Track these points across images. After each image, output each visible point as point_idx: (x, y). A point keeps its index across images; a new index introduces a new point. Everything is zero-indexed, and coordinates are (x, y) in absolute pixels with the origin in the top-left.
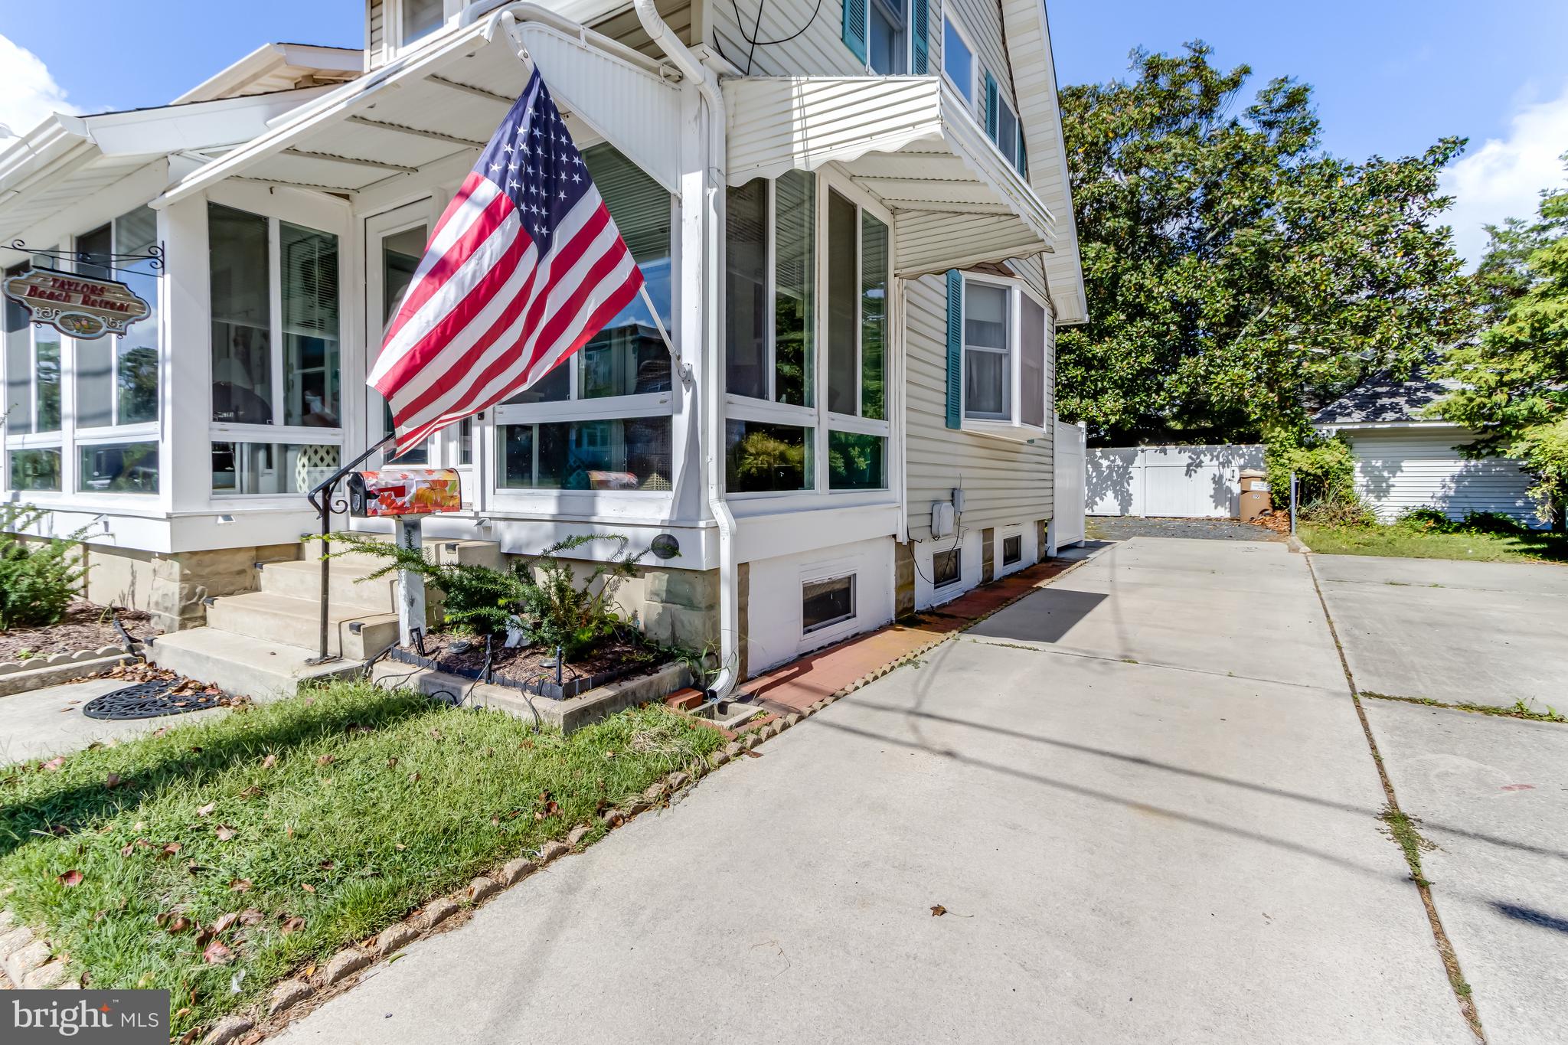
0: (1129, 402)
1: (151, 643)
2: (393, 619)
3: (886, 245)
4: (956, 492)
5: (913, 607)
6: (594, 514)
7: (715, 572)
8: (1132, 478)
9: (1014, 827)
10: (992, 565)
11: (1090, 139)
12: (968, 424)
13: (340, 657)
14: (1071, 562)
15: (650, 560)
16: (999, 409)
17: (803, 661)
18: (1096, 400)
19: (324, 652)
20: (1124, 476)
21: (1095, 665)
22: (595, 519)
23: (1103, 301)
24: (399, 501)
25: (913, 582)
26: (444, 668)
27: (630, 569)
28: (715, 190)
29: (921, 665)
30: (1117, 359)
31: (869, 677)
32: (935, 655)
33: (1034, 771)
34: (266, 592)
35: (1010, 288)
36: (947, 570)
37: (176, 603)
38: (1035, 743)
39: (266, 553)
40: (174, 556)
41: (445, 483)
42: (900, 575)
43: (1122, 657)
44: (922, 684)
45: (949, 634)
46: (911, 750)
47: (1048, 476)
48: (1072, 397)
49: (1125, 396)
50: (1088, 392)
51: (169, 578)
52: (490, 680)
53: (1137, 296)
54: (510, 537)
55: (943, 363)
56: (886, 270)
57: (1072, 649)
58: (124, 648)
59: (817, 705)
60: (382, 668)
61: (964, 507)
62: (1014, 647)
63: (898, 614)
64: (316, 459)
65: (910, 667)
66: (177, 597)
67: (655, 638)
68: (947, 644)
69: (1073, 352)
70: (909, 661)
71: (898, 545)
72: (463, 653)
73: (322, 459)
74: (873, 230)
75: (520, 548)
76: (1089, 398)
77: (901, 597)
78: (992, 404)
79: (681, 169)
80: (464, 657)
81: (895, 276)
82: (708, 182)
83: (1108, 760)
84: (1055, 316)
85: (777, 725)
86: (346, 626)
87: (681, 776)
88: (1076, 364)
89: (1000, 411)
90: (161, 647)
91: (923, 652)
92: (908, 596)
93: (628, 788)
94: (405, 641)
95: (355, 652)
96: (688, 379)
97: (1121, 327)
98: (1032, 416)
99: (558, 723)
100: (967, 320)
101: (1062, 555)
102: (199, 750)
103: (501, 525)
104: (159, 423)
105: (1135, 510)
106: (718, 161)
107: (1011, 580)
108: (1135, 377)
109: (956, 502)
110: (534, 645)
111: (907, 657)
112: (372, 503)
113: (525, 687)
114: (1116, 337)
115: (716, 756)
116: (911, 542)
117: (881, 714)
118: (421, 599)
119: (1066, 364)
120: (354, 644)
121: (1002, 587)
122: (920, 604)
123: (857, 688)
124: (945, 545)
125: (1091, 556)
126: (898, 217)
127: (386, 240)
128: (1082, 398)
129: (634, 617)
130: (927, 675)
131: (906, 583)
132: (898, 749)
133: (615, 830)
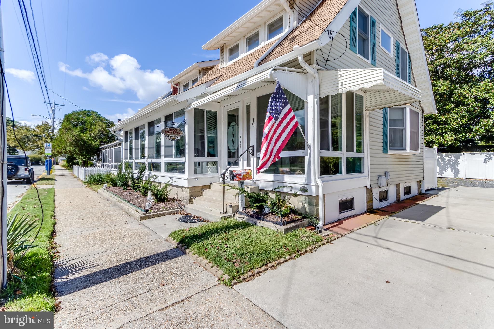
0: (457, 136)
1: (185, 207)
2: (237, 204)
3: (363, 101)
4: (386, 173)
5: (372, 208)
6: (283, 180)
7: (317, 196)
8: (459, 164)
9: (409, 268)
10: (400, 195)
11: (438, 44)
12: (390, 152)
13: (226, 212)
14: (431, 195)
15: (300, 193)
16: (402, 146)
17: (340, 221)
18: (442, 136)
19: (224, 211)
20: (456, 163)
21: (438, 229)
22: (284, 182)
23: (445, 100)
24: (240, 177)
25: (372, 200)
26: (251, 216)
27: (296, 195)
28: (317, 99)
29: (377, 225)
30: (451, 121)
31: (361, 227)
32: (381, 222)
33: (416, 256)
34: (204, 196)
35: (405, 108)
36: (384, 196)
37: (188, 198)
38: (416, 249)
39: (203, 187)
40: (188, 188)
41: (249, 173)
42: (368, 198)
43: (449, 227)
44: (377, 230)
45: (385, 217)
46: (376, 247)
47: (422, 166)
48: (432, 135)
49: (455, 134)
50: (439, 133)
51: (186, 192)
52: (263, 220)
53: (459, 98)
54: (261, 185)
55: (382, 134)
56: (363, 109)
57: (430, 224)
58: (179, 207)
59: (346, 233)
60: (237, 216)
61: (389, 177)
62: (408, 222)
63: (367, 210)
64: (212, 165)
65: (373, 225)
66: (188, 197)
67: (301, 212)
68: (385, 219)
69: (433, 119)
70: (372, 223)
71: (367, 189)
72: (255, 213)
73: (213, 165)
74: (358, 97)
75: (264, 188)
76: (439, 135)
77: (368, 204)
78: (399, 145)
79: (307, 94)
80: (255, 214)
81: (366, 110)
82: (315, 97)
83: (440, 255)
84: (423, 112)
85: (336, 237)
86: (228, 205)
87: (314, 246)
88: (434, 123)
89: (402, 147)
90: (187, 208)
91: (377, 221)
92: (371, 204)
93: (302, 247)
94: (241, 210)
95: (230, 212)
96: (310, 147)
97: (453, 109)
98: (415, 147)
99: (283, 231)
100: (390, 119)
101: (427, 192)
102: (210, 230)
103: (258, 182)
104: (185, 158)
105: (460, 176)
106: (317, 92)
107: (407, 200)
108: (459, 128)
109: (386, 176)
110: (272, 212)
111: (372, 222)
112: (235, 178)
113: (273, 222)
114: (451, 113)
115: (322, 243)
116: (371, 188)
117: (366, 237)
118: (244, 200)
119: (429, 124)
120: (230, 210)
121: (404, 203)
122: (375, 207)
123: (357, 230)
124: (383, 189)
125: (440, 193)
126: (366, 93)
127: (228, 112)
128: (436, 135)
129: (295, 207)
130: (378, 228)
131: (370, 200)
132: (372, 246)
133: (301, 256)
